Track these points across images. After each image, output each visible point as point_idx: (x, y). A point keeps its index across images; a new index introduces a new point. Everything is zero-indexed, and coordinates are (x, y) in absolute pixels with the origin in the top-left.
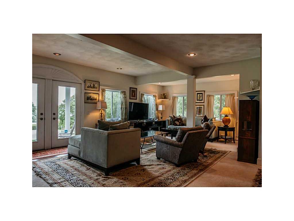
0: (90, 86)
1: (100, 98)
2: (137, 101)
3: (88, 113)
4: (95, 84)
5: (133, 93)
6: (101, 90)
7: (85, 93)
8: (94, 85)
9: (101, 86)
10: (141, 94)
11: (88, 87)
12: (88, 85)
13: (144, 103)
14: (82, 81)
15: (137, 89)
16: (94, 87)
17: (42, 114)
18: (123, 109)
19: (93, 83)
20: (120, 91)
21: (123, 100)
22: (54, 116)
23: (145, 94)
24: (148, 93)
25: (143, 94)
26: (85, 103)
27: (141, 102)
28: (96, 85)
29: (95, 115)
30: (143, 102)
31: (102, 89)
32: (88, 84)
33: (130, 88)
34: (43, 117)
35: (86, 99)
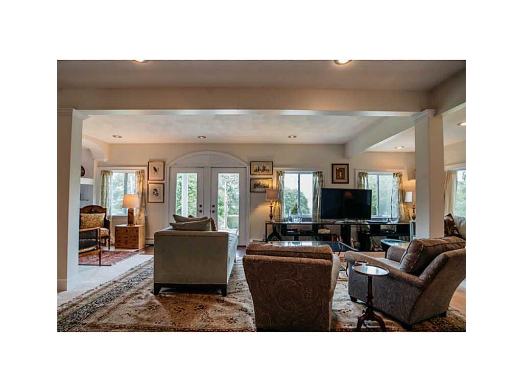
0: (258, 168)
1: (275, 185)
2: (350, 186)
3: (256, 206)
4: (267, 165)
5: (341, 173)
6: (275, 174)
7: (251, 179)
8: (264, 168)
9: (275, 167)
10: (360, 173)
11: (255, 171)
12: (255, 169)
13: (366, 188)
14: (246, 164)
15: (348, 165)
16: (264, 169)
17: (201, 206)
18: (316, 200)
19: (263, 164)
20: (312, 172)
21: (317, 185)
22: (213, 209)
23: (369, 173)
24: (379, 170)
25: (363, 173)
26: (251, 192)
27: (360, 188)
28: (267, 167)
29: (264, 209)
30: (362, 188)
31: (277, 172)
32: (255, 167)
33: (333, 165)
34: (201, 209)
35: (253, 186)
